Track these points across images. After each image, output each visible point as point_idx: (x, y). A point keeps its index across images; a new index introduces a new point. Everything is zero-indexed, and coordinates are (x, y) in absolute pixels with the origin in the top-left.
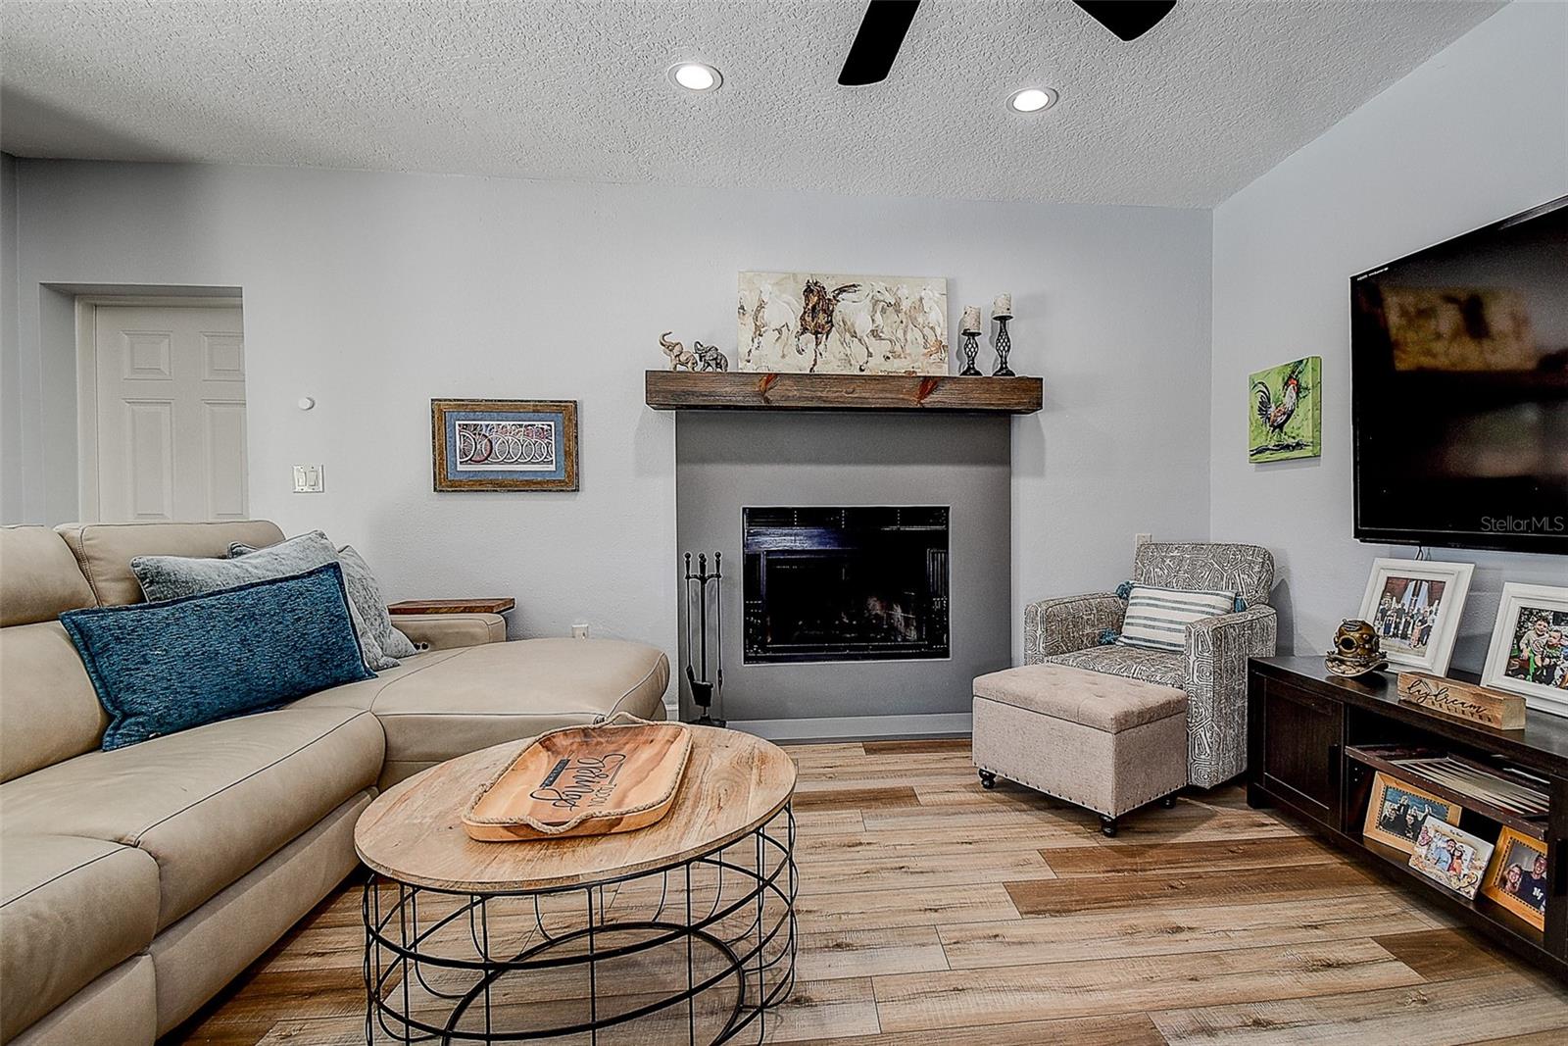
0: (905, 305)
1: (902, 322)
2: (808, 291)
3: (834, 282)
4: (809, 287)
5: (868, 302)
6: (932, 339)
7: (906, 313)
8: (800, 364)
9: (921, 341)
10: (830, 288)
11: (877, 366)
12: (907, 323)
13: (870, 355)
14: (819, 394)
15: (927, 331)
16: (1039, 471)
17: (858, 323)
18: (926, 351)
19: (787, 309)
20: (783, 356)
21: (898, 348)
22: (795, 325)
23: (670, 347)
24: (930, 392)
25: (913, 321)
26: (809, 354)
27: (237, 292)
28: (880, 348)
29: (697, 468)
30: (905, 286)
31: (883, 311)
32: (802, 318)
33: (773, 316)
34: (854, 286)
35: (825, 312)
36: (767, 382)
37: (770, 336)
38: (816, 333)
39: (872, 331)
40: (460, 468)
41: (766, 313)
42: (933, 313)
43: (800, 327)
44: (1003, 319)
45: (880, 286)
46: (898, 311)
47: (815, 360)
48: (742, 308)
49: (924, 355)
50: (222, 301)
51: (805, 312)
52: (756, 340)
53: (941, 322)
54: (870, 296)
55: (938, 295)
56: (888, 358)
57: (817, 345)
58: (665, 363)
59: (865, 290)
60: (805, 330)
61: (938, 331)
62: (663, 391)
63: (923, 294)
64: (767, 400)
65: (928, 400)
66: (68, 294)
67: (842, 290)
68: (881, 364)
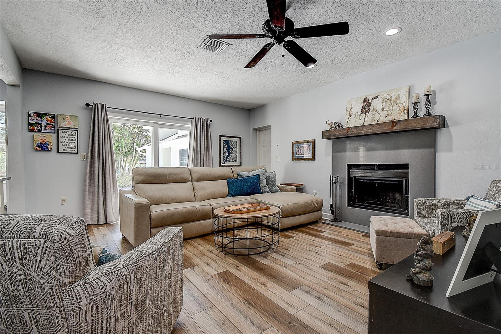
0: (393, 98)
1: (392, 104)
2: (364, 101)
3: (371, 97)
4: (364, 100)
5: (381, 100)
6: (402, 107)
7: (393, 101)
8: (360, 123)
9: (398, 109)
10: (370, 99)
11: (383, 120)
12: (393, 104)
13: (381, 116)
14: (361, 131)
15: (400, 105)
16: (450, 149)
17: (377, 107)
18: (399, 112)
19: (358, 107)
20: (356, 122)
21: (390, 113)
22: (360, 112)
23: (329, 124)
24: (395, 126)
25: (396, 102)
26: (363, 120)
27: (270, 126)
28: (383, 114)
29: (337, 154)
30: (394, 92)
31: (386, 102)
32: (362, 110)
33: (354, 111)
34: (377, 96)
35: (368, 106)
36: (348, 130)
37: (353, 116)
38: (365, 113)
39: (382, 109)
40: (296, 156)
41: (352, 110)
42: (403, 98)
43: (361, 112)
44: (428, 95)
45: (385, 94)
46: (390, 101)
47: (364, 121)
48: (347, 110)
49: (399, 113)
50: (268, 128)
51: (363, 108)
52: (349, 118)
53: (406, 101)
54: (382, 98)
55: (405, 92)
56: (386, 116)
57: (365, 116)
58: (327, 128)
59: (380, 97)
60: (362, 113)
61: (404, 104)
62: (326, 135)
63: (399, 93)
64: (348, 135)
65: (393, 129)
66: (256, 130)
67: (374, 98)
68: (384, 119)
